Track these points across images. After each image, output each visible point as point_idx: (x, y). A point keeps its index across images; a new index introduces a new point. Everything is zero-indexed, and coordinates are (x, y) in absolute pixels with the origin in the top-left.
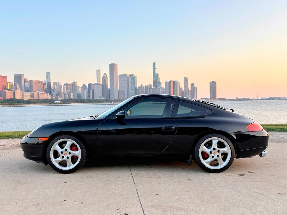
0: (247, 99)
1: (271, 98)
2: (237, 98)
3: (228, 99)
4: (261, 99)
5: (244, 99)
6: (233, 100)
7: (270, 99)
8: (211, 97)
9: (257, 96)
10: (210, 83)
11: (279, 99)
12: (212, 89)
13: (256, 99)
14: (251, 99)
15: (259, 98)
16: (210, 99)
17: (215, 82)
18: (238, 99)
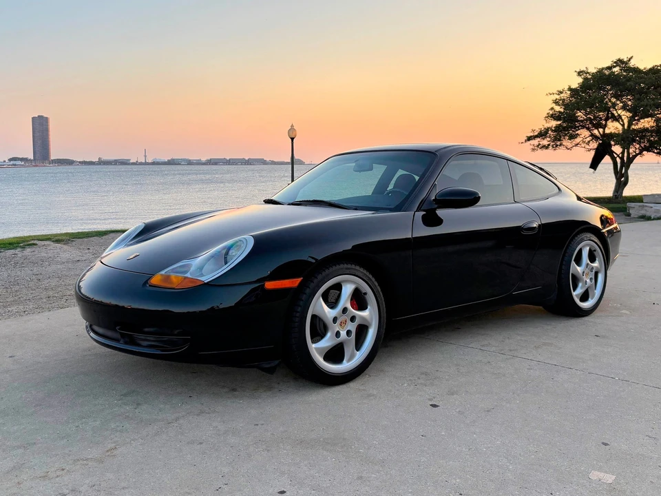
0: (124, 163)
1: (174, 160)
2: (99, 159)
3: (80, 162)
4: (153, 163)
5: (116, 162)
6: (91, 163)
7: (171, 163)
8: (38, 155)
9: (145, 156)
10: (33, 118)
11: (190, 163)
12: (37, 134)
13: (144, 161)
14: (131, 161)
15: (150, 160)
16: (35, 159)
17: (47, 119)
18: (101, 162)
